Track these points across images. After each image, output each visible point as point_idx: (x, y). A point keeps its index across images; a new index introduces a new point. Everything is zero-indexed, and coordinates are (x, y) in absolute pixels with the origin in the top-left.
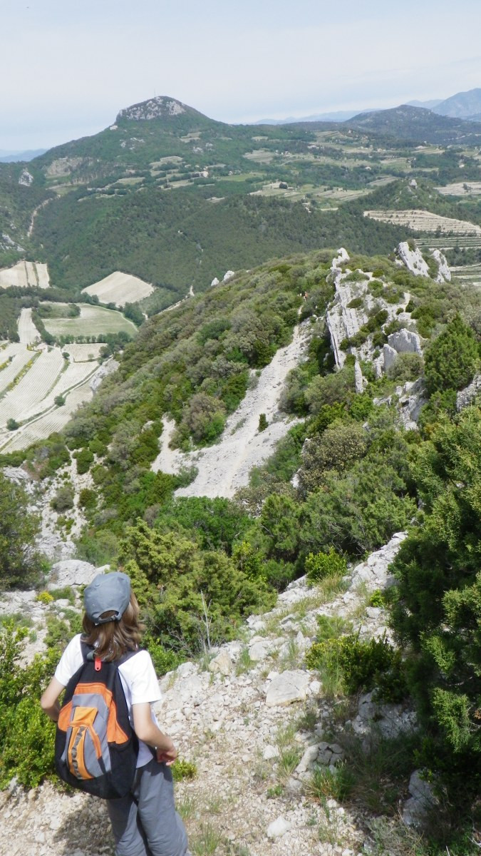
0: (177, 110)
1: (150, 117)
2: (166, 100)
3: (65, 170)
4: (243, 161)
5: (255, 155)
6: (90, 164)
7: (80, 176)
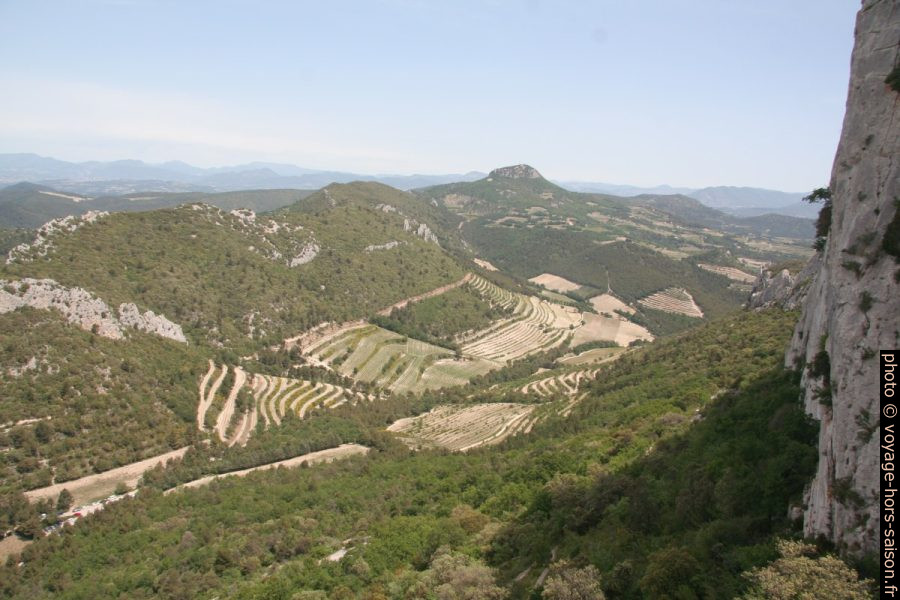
0: (535, 176)
1: (516, 177)
2: (528, 168)
3: (459, 204)
4: (588, 218)
5: (595, 215)
6: (479, 202)
7: (474, 209)
